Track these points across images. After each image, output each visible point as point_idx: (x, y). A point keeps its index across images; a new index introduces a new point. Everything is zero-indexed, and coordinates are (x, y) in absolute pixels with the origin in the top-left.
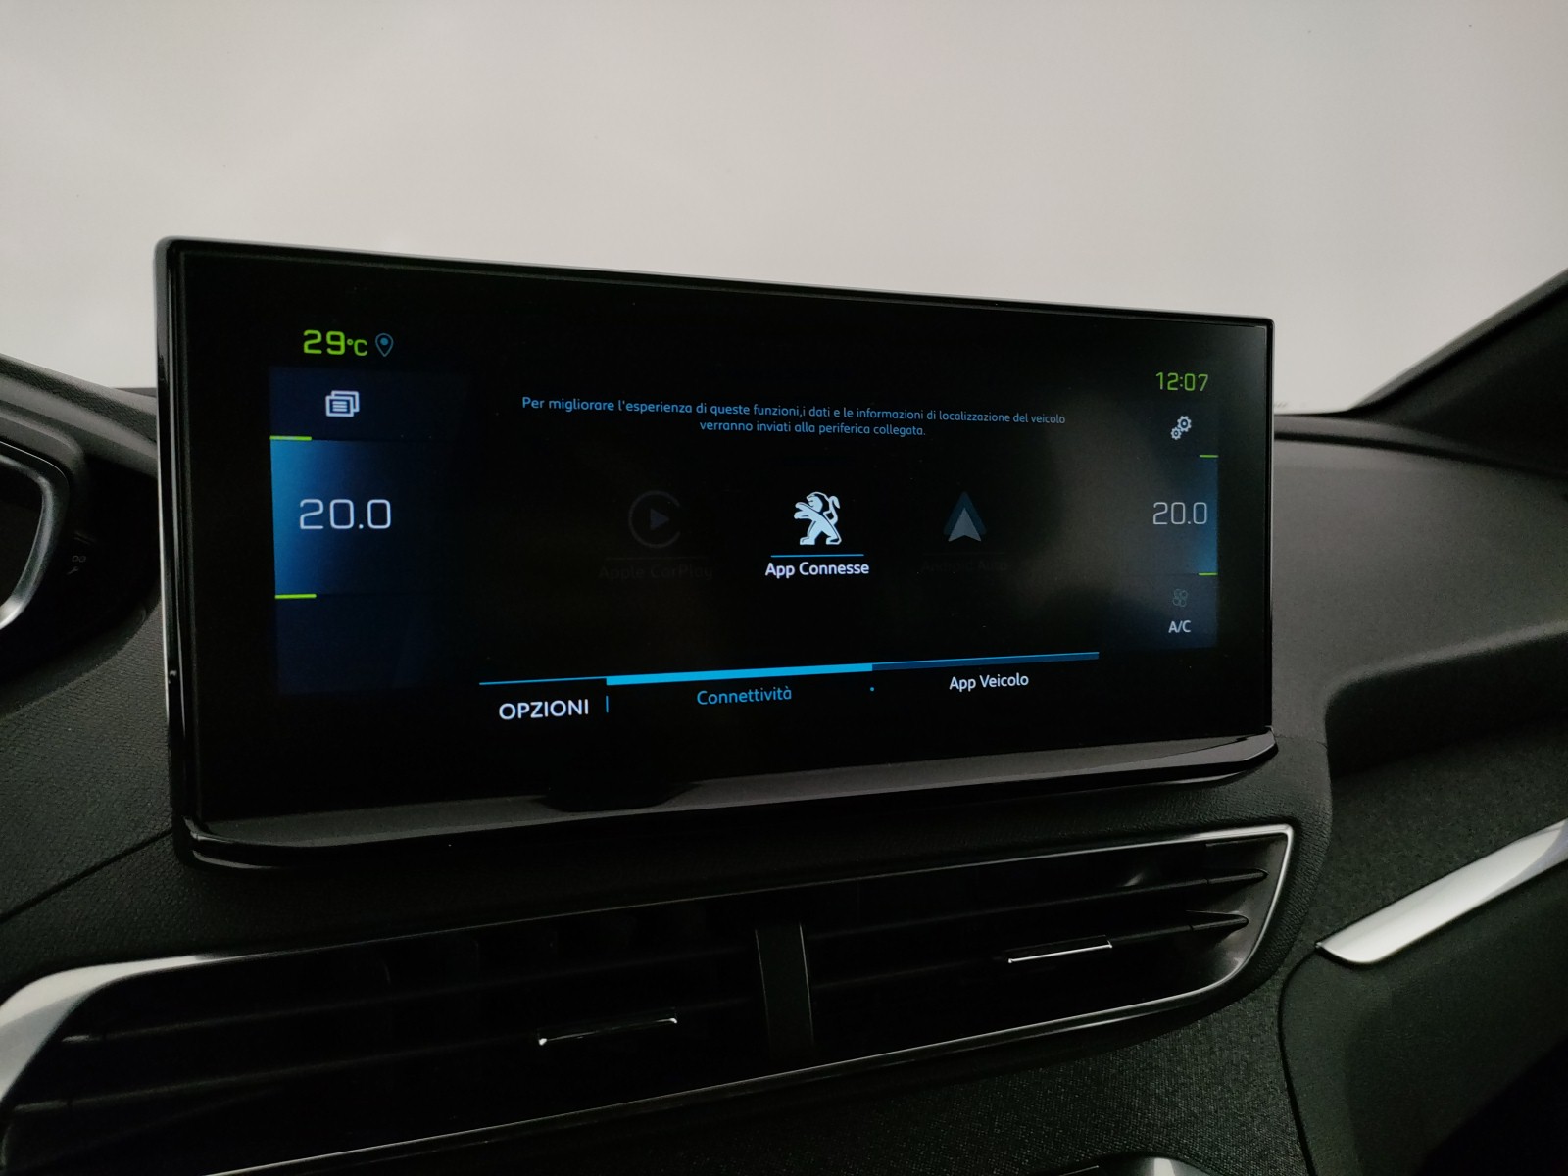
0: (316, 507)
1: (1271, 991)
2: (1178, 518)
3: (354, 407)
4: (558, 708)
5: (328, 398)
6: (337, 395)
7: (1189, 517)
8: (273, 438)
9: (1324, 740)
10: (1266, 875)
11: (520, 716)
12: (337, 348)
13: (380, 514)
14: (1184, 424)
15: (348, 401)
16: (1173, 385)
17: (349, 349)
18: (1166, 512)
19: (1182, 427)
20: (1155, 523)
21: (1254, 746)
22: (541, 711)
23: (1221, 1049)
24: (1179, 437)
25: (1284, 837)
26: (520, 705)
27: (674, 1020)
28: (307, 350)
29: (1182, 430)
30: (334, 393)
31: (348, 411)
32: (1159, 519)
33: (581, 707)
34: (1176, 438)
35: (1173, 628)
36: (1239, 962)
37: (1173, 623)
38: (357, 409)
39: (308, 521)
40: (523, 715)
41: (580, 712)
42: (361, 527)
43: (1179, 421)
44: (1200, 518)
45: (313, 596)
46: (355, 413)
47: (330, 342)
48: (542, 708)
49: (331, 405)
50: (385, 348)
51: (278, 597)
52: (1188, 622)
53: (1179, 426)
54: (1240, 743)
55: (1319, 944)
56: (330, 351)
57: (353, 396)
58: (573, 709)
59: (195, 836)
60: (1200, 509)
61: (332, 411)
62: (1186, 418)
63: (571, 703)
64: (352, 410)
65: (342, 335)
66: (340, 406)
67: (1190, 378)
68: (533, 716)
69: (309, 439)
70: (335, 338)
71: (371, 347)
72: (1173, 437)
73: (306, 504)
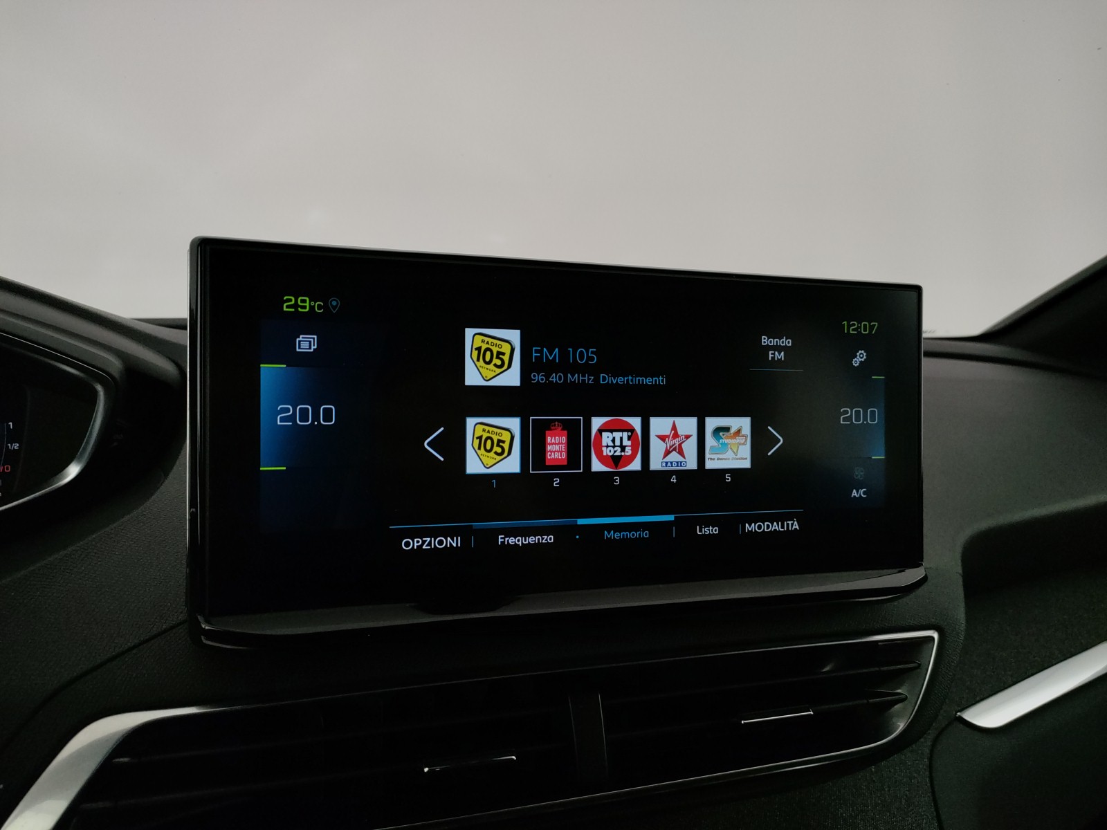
0: (287, 410)
1: (924, 745)
2: (858, 419)
3: (314, 345)
4: (441, 542)
5: (298, 340)
6: (303, 338)
7: (865, 418)
8: (262, 365)
9: (961, 571)
10: (920, 665)
11: (415, 547)
12: (305, 307)
13: (328, 415)
14: (861, 356)
15: (310, 342)
16: (853, 330)
17: (312, 308)
18: (850, 415)
19: (860, 358)
20: (842, 423)
21: (911, 576)
22: (430, 544)
23: (889, 787)
24: (858, 365)
25: (931, 639)
26: (416, 540)
27: (514, 757)
28: (285, 309)
29: (860, 360)
30: (301, 336)
31: (310, 348)
32: (845, 419)
33: (455, 542)
34: (856, 365)
35: (854, 493)
36: (901, 726)
37: (854, 491)
38: (316, 347)
39: (282, 420)
40: (417, 546)
41: (455, 545)
42: (316, 423)
43: (858, 354)
44: (873, 419)
45: (285, 468)
46: (314, 349)
47: (300, 304)
48: (431, 541)
49: (299, 344)
50: (334, 307)
51: (261, 469)
52: (865, 490)
53: (858, 357)
54: (900, 574)
55: (959, 714)
56: (300, 309)
57: (314, 338)
58: (450, 543)
59: (203, 626)
60: (873, 413)
61: (299, 348)
62: (863, 352)
63: (449, 539)
64: (313, 347)
65: (307, 299)
66: (305, 345)
67: (865, 325)
68: (424, 547)
69: (285, 366)
70: (304, 301)
71: (325, 307)
72: (854, 364)
73: (281, 408)
